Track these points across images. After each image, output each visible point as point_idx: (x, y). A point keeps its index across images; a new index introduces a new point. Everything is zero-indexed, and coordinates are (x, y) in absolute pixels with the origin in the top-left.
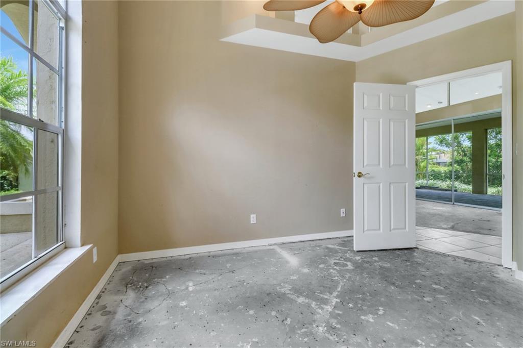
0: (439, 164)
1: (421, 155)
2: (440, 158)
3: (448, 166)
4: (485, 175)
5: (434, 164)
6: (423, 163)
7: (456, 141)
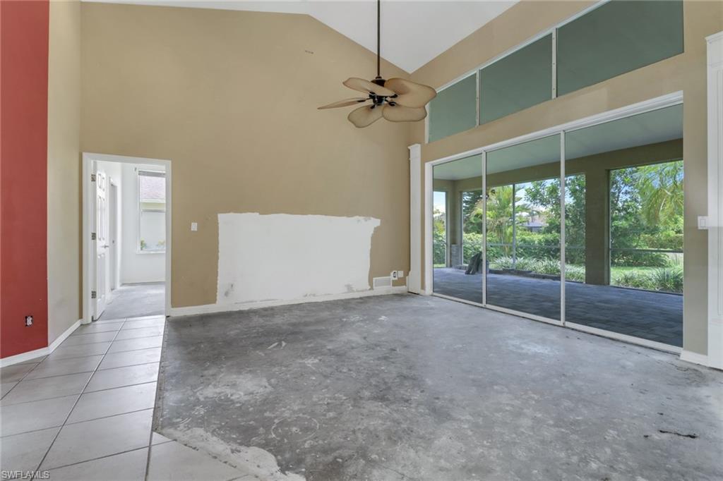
0: (531, 229)
1: (507, 216)
2: (532, 221)
3: (544, 233)
4: (606, 250)
5: (525, 230)
6: (509, 229)
7: (554, 196)
